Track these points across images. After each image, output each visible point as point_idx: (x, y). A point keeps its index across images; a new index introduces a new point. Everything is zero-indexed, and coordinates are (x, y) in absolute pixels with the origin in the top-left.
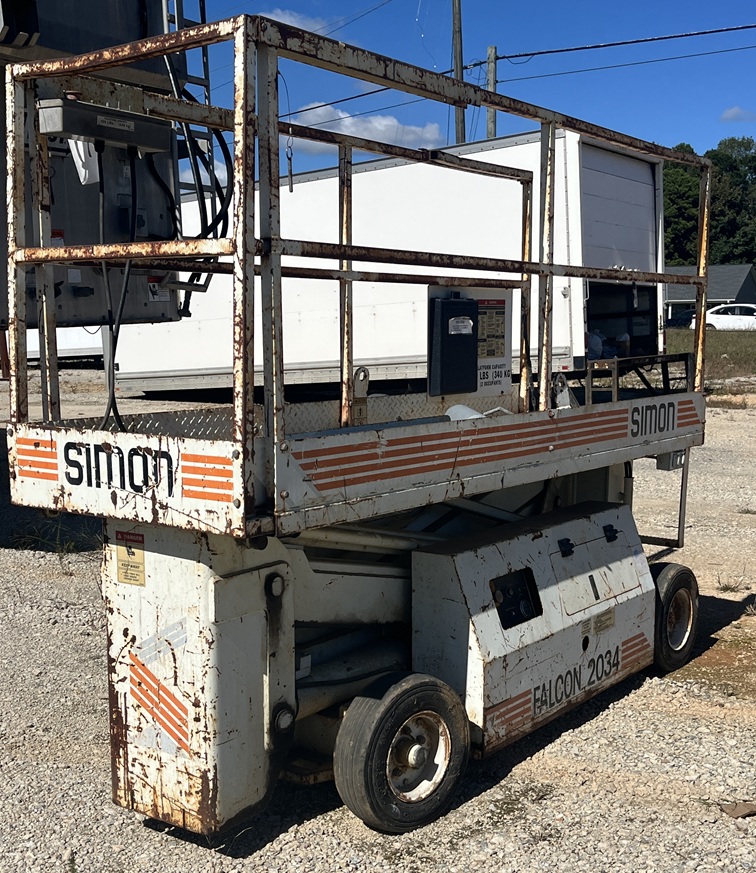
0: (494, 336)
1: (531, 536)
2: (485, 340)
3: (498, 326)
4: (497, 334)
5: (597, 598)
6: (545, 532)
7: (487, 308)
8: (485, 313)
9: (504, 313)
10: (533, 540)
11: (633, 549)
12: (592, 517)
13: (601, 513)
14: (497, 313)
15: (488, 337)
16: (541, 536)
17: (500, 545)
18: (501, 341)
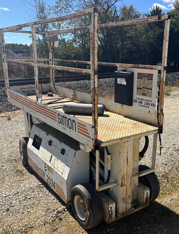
0: (146, 88)
1: (46, 133)
2: (141, 89)
3: (148, 84)
4: (148, 87)
5: (50, 161)
6: (49, 135)
7: (143, 76)
8: (142, 78)
9: (152, 79)
10: (46, 134)
11: (67, 163)
12: (62, 143)
13: (65, 145)
14: (148, 79)
15: (143, 88)
16: (48, 135)
17: (40, 129)
18: (149, 91)
